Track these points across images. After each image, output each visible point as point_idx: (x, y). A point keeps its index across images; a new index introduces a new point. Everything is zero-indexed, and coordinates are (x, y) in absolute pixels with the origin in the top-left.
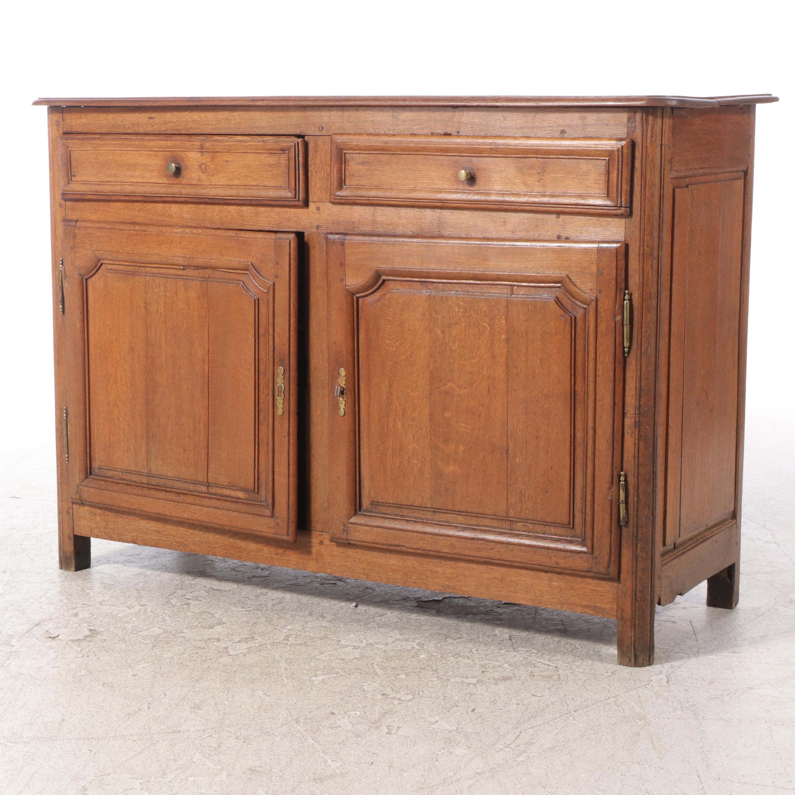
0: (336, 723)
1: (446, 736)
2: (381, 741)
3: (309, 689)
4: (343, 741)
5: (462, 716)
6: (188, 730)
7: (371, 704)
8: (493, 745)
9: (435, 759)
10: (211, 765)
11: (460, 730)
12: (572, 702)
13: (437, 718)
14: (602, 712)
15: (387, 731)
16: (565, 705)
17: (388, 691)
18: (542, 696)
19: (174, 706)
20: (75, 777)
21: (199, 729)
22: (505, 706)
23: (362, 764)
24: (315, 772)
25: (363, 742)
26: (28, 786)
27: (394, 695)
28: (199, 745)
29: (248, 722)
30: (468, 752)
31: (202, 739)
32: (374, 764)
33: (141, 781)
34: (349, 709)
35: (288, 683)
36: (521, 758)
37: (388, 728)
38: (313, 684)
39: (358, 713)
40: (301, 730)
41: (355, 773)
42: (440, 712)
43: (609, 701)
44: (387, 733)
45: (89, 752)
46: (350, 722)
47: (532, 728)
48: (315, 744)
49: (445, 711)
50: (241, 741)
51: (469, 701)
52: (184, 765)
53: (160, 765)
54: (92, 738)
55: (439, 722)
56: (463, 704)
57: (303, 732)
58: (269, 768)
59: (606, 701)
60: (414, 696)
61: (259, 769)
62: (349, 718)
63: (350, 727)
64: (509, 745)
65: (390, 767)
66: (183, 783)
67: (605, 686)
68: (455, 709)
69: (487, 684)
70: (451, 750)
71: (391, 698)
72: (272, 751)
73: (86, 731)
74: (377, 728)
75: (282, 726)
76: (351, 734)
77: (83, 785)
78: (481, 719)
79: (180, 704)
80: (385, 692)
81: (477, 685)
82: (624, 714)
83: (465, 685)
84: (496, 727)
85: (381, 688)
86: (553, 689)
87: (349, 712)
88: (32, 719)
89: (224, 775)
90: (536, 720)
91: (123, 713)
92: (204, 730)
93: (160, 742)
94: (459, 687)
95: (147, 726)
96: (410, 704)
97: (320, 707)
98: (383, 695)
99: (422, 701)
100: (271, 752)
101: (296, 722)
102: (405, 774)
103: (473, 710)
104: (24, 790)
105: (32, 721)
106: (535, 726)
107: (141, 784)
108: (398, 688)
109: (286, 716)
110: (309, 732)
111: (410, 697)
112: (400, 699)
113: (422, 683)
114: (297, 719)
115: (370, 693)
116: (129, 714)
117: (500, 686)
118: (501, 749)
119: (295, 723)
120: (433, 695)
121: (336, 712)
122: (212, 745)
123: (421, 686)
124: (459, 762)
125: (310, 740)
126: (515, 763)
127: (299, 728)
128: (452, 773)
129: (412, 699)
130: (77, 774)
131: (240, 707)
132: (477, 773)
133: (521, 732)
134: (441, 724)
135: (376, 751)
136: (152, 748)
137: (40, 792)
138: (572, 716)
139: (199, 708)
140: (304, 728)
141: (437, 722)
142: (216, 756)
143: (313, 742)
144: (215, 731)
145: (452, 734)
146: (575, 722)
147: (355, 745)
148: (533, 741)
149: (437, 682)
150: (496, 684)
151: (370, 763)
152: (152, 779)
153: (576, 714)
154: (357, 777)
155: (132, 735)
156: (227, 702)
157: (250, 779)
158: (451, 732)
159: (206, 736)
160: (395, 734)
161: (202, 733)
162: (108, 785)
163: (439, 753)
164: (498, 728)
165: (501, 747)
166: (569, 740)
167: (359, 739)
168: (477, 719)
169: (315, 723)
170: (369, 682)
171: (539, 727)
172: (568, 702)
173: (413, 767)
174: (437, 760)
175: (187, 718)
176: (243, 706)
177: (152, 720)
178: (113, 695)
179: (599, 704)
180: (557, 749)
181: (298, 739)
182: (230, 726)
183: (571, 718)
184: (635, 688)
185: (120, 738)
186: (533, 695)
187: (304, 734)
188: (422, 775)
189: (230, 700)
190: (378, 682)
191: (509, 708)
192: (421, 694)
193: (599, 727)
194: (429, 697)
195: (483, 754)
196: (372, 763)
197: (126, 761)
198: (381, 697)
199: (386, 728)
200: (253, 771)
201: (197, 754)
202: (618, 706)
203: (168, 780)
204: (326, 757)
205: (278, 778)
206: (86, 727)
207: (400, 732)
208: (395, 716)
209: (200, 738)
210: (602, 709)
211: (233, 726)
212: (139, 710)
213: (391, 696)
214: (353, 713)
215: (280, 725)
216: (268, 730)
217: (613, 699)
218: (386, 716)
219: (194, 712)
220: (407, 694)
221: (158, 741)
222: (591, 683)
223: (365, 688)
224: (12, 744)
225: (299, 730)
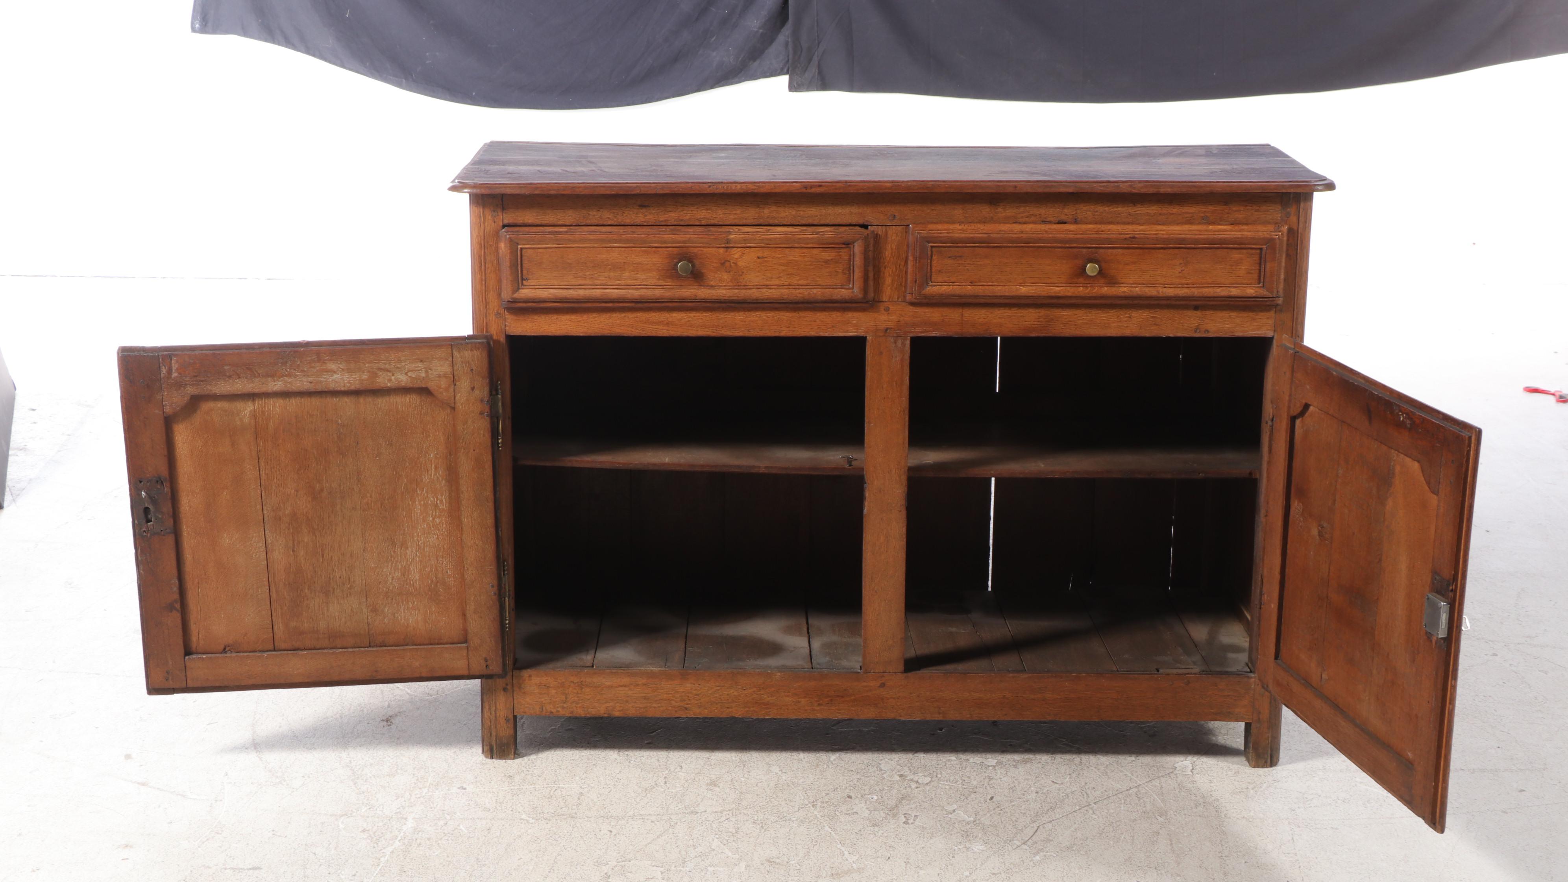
0: (853, 809)
1: (963, 829)
2: (898, 832)
3: (825, 766)
4: (860, 830)
5: (980, 805)
6: (705, 811)
7: (888, 787)
8: (1010, 841)
9: (951, 855)
10: (730, 854)
11: (977, 822)
12: (1093, 791)
13: (955, 806)
14: (1122, 806)
15: (904, 820)
16: (1085, 795)
17: (906, 771)
18: (1062, 783)
19: (690, 781)
20: (597, 861)
21: (716, 810)
22: (1024, 795)
23: (879, 859)
24: (832, 866)
25: (881, 832)
26: (553, 870)
27: (912, 777)
28: (717, 830)
29: (764, 803)
30: (985, 849)
31: (720, 822)
32: (891, 858)
33: (662, 869)
34: (867, 792)
35: (804, 758)
36: (1038, 858)
37: (905, 817)
38: (830, 760)
39: (875, 797)
40: (818, 816)
41: (871, 869)
42: (958, 799)
43: (1131, 792)
44: (904, 823)
45: (609, 833)
46: (867, 808)
47: (1050, 822)
48: (833, 833)
49: (963, 798)
50: (758, 826)
51: (988, 788)
52: (703, 852)
53: (680, 851)
54: (611, 817)
55: (957, 812)
56: (981, 790)
57: (820, 817)
58: (787, 860)
59: (1127, 792)
60: (932, 778)
61: (777, 861)
62: (866, 803)
63: (866, 814)
64: (1026, 841)
65: (907, 863)
66: (703, 874)
67: (1128, 773)
68: (973, 795)
69: (1007, 766)
70: (968, 845)
71: (909, 780)
72: (789, 839)
73: (605, 808)
74: (894, 816)
75: (799, 809)
76: (868, 822)
77: (606, 871)
78: (999, 809)
79: (696, 779)
80: (902, 773)
81: (996, 768)
82: (1144, 809)
83: (983, 767)
84: (1014, 819)
85: (898, 767)
86: (1074, 775)
87: (866, 796)
88: (550, 791)
89: (743, 865)
90: (1055, 813)
91: (640, 787)
92: (721, 812)
93: (679, 824)
94: (978, 769)
95: (664, 806)
96: (928, 788)
97: (837, 788)
98: (901, 776)
99: (940, 785)
100: (789, 841)
101: (813, 806)
102: (922, 872)
103: (992, 798)
104: (549, 874)
105: (551, 793)
106: (1053, 820)
107: (662, 873)
108: (916, 768)
109: (803, 798)
110: (826, 818)
111: (928, 779)
112: (917, 782)
113: (940, 762)
114: (814, 802)
115: (888, 773)
116: (646, 789)
117: (1020, 769)
118: (1019, 846)
119: (811, 807)
120: (952, 778)
121: (853, 796)
122: (730, 830)
123: (939, 766)
124: (975, 859)
125: (827, 828)
126: (1032, 863)
127: (816, 812)
128: (967, 873)
129: (930, 782)
130: (599, 858)
131: (757, 785)
132: (993, 874)
133: (1038, 827)
134: (958, 813)
135: (893, 844)
136: (671, 831)
137: (565, 878)
138: (1092, 809)
139: (715, 786)
140: (821, 814)
141: (954, 811)
142: (734, 843)
143: (830, 830)
144: (732, 814)
145: (969, 826)
146: (1094, 816)
147: (872, 836)
148: (1051, 838)
149: (955, 762)
150: (1015, 767)
151: (887, 858)
152: (673, 868)
153: (1095, 807)
154: (874, 874)
155: (650, 815)
156: (743, 779)
157: (768, 871)
158: (968, 823)
159: (723, 819)
160: (912, 824)
161: (720, 815)
162: (631, 872)
163: (956, 848)
164: (1016, 821)
165: (1018, 843)
166: (1087, 838)
167: (876, 829)
168: (994, 809)
169: (832, 807)
170: (887, 760)
171: (1058, 820)
172: (1089, 792)
173: (929, 864)
174: (953, 857)
175: (704, 797)
176: (759, 784)
177: (669, 798)
178: (629, 766)
179: (1120, 796)
180: (1074, 849)
181: (815, 826)
182: (747, 808)
183: (1091, 811)
184: (1159, 777)
185: (638, 818)
186: (1053, 782)
187: (821, 821)
188: (938, 874)
189: (746, 776)
190: (896, 760)
191: (1029, 797)
192: (939, 776)
193: (1118, 823)
194: (947, 781)
195: (1000, 851)
196: (889, 858)
197: (646, 846)
198: (898, 778)
199: (903, 816)
200: (771, 862)
201: (716, 840)
202: (1139, 799)
203: (688, 869)
204: (843, 849)
205: (796, 872)
206: (605, 803)
207: (917, 823)
208: (912, 802)
209: (718, 821)
210: (1123, 801)
211: (750, 808)
212: (656, 784)
213: (908, 778)
214: (870, 797)
215: (796, 809)
216: (785, 814)
217: (1135, 790)
218: (904, 802)
219: (710, 790)
220: (925, 776)
221: (676, 823)
222: (1113, 769)
223: (882, 766)
224: (534, 820)
225: (816, 816)
